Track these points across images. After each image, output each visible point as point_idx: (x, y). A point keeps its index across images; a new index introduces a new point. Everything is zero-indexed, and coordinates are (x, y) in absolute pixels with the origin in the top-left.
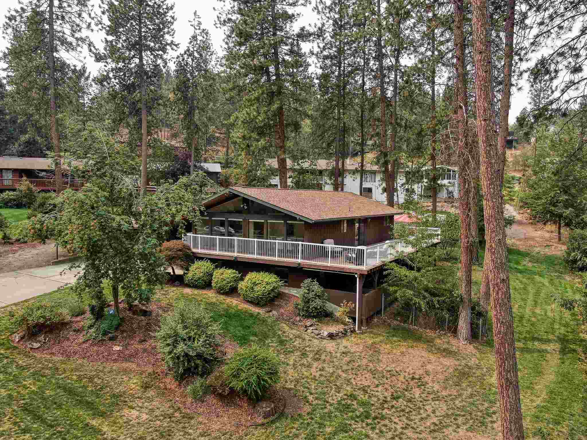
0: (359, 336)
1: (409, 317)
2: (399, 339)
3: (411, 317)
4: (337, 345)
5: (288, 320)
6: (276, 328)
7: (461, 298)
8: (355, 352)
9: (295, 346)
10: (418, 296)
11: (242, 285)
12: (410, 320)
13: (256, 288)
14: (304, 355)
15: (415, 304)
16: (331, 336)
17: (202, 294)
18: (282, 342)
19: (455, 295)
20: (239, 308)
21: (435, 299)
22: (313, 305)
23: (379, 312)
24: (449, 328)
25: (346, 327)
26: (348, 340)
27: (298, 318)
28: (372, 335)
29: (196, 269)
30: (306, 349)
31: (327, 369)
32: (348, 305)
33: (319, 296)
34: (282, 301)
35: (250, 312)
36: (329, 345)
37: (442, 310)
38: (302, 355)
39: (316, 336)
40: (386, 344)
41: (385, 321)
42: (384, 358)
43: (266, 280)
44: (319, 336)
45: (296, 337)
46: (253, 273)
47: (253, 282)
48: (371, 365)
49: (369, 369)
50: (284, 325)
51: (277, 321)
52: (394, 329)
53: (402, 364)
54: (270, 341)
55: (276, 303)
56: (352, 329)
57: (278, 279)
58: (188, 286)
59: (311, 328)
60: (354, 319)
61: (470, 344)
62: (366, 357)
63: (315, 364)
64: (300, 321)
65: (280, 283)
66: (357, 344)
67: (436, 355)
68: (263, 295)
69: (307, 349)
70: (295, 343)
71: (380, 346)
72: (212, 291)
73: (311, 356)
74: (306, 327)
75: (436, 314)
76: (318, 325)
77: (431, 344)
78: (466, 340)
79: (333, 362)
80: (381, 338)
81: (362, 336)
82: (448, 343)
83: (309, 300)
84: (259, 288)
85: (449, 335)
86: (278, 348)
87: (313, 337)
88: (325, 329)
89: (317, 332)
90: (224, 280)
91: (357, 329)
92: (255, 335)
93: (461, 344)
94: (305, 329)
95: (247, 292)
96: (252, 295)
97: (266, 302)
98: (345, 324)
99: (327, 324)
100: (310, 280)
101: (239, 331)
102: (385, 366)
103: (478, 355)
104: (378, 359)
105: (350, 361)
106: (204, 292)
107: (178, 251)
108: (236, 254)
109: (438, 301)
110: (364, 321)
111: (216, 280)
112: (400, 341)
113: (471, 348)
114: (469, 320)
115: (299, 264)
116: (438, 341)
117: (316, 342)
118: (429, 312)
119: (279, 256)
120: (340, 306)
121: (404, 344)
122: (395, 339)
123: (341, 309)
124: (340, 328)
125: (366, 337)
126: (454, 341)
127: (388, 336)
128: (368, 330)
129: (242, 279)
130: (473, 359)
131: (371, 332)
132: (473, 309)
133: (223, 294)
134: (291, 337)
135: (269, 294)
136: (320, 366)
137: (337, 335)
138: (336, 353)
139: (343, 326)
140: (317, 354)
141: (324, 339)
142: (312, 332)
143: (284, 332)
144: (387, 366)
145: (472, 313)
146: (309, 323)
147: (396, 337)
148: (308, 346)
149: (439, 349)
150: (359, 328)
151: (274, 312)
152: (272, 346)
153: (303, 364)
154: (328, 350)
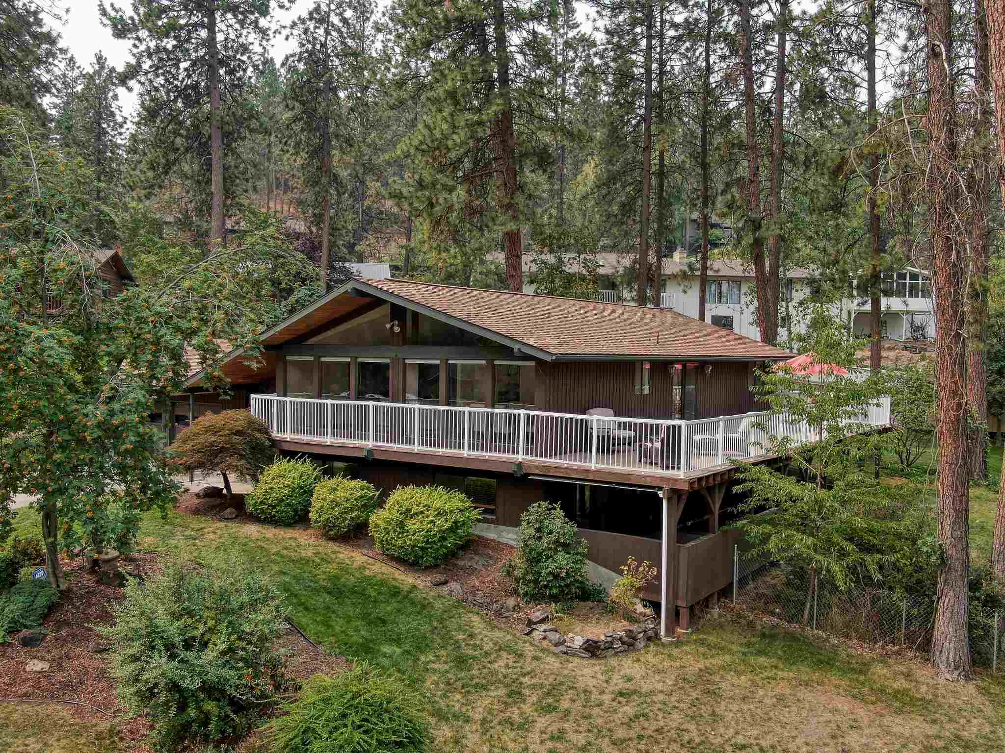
0: (666, 651)
1: (804, 604)
2: (774, 661)
3: (808, 605)
4: (606, 672)
5: (488, 606)
6: (452, 624)
7: (942, 559)
8: (652, 693)
9: (492, 673)
10: (826, 552)
11: (379, 518)
12: (807, 612)
13: (412, 525)
14: (515, 695)
15: (818, 572)
16: (592, 649)
17: (284, 538)
18: (461, 662)
19: (925, 549)
20: (367, 573)
21: (871, 561)
22: (548, 567)
23: (726, 592)
24: (910, 639)
25: (635, 628)
26: (638, 660)
27: (511, 602)
28: (702, 650)
29: (273, 479)
30: (522, 679)
31: (572, 736)
32: (641, 569)
33: (565, 546)
34: (477, 558)
35: (394, 583)
36: (586, 671)
37: (891, 588)
38: (509, 696)
39: (553, 649)
40: (739, 674)
41: (739, 616)
42: (728, 710)
43: (437, 504)
44: (562, 648)
45: (500, 649)
46: (409, 490)
47: (404, 509)
48: (692, 727)
49: (686, 738)
50: (475, 618)
51: (456, 607)
52: (764, 636)
53: (779, 729)
54: (431, 657)
55: (461, 563)
56: (650, 633)
57: (468, 504)
58: (254, 518)
59: (544, 627)
60: (656, 606)
61: (967, 678)
62: (682, 705)
63: (542, 722)
64: (517, 608)
65: (475, 514)
66: (659, 672)
67: (871, 707)
68: (427, 542)
69: (525, 680)
70: (496, 666)
71: (722, 677)
72: (310, 531)
73: (534, 699)
74: (530, 623)
75: (875, 600)
76: (560, 619)
77: (862, 678)
78: (956, 668)
79: (590, 717)
80: (728, 658)
81: (675, 652)
82: (908, 676)
83: (540, 554)
84: (418, 525)
85: (910, 654)
86: (449, 676)
87: (543, 650)
88: (578, 629)
89: (554, 636)
90: (338, 505)
91: (663, 632)
92: (398, 641)
93: (942, 681)
94: (527, 630)
95: (388, 533)
96: (400, 542)
97: (436, 559)
98: (632, 619)
99: (585, 618)
100: (545, 505)
101: (357, 630)
102: (731, 732)
103: (989, 710)
104: (713, 714)
105: (637, 717)
106: (290, 533)
107: (235, 434)
108: (370, 444)
109: (881, 567)
110: (684, 614)
111: (318, 505)
112: (776, 667)
113: (969, 690)
114: (963, 617)
115: (520, 465)
116: (879, 670)
117: (552, 663)
118: (855, 593)
119: (472, 447)
120: (621, 573)
121: (785, 674)
122: (762, 660)
123: (623, 581)
124: (619, 628)
125: (687, 653)
126: (922, 673)
127: (744, 654)
128: (694, 637)
129: (380, 503)
130: (975, 721)
131: (702, 642)
132: (974, 586)
133: (333, 539)
134: (486, 648)
135: (444, 539)
136: (554, 728)
137: (609, 646)
138: (602, 692)
139: (626, 623)
140: (548, 694)
141: (573, 655)
142: (545, 638)
143: (472, 636)
144: (737, 733)
145: (971, 599)
146: (538, 614)
147: (766, 655)
148: (531, 674)
149: (882, 691)
150: (670, 631)
151: (454, 586)
152: (435, 670)
153: (509, 722)
154: (581, 685)
